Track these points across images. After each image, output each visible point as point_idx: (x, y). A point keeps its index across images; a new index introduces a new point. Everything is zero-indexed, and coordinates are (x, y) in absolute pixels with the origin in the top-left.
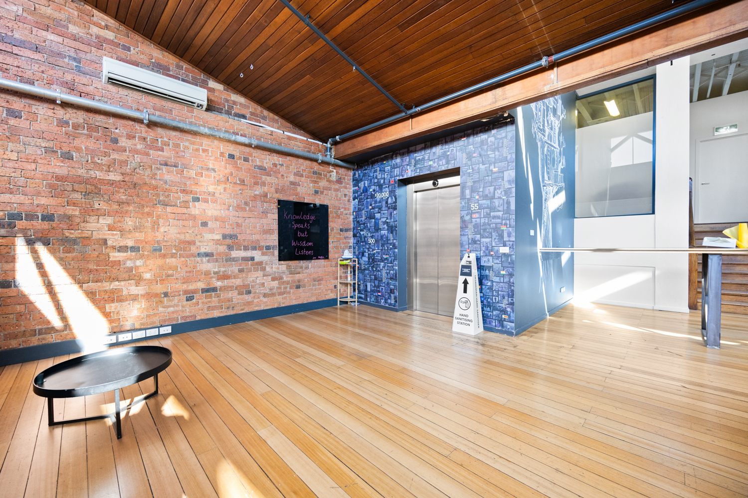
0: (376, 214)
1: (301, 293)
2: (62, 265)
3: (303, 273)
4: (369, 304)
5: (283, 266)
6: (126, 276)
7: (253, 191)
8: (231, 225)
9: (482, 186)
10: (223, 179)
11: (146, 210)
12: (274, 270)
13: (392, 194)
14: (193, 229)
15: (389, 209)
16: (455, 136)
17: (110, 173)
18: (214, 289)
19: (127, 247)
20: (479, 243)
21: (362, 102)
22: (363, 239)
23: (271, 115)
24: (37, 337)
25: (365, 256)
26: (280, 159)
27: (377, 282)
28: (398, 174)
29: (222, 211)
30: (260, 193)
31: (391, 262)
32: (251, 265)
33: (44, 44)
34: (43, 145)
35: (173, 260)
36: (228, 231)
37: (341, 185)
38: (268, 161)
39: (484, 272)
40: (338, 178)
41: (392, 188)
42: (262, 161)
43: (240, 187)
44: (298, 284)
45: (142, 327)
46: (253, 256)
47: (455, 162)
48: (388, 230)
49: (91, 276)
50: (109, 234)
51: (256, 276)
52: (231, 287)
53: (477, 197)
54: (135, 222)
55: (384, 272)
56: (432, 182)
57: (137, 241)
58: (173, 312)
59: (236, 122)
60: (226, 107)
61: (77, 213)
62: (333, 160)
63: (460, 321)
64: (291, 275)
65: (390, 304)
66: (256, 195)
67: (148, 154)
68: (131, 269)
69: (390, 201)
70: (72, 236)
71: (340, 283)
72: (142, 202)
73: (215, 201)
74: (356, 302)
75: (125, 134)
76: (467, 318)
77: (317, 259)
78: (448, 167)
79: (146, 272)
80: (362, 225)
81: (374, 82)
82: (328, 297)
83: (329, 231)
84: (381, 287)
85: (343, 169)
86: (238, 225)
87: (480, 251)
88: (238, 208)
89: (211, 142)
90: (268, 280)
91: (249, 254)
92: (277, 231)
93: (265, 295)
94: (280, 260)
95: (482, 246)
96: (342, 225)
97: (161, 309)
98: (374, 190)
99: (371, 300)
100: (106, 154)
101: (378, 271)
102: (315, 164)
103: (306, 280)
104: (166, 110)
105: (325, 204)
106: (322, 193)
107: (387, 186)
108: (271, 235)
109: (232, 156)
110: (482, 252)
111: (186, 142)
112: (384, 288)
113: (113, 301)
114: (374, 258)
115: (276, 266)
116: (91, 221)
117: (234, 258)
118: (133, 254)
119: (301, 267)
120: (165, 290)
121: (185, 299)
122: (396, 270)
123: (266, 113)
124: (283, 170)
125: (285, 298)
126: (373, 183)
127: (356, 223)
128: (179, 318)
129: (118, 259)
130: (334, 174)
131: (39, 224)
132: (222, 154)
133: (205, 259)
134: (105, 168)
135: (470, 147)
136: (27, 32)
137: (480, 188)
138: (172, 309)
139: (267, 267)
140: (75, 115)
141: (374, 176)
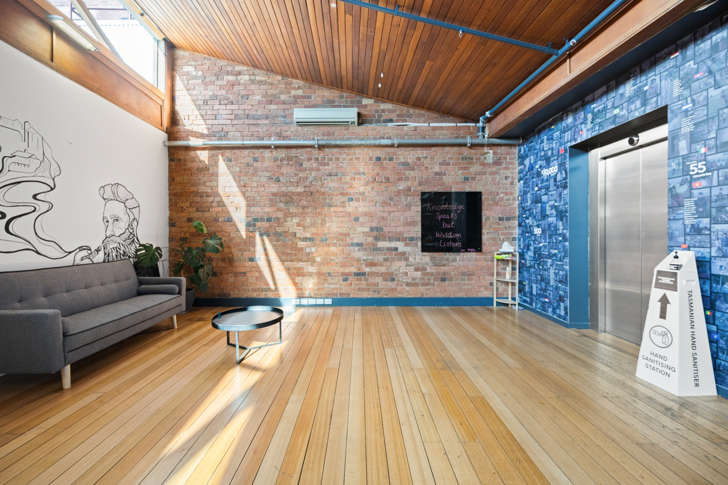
0: (542, 197)
1: (446, 286)
2: (274, 249)
3: (449, 266)
4: (534, 311)
5: (427, 257)
6: (305, 258)
7: (397, 187)
8: (378, 219)
9: (715, 128)
10: (371, 180)
11: (318, 211)
12: (417, 260)
13: (562, 167)
14: (348, 223)
15: (558, 188)
16: (658, 55)
17: (298, 187)
18: (364, 274)
19: (307, 238)
20: (708, 232)
21: (495, 64)
22: (528, 229)
23: (417, 111)
24: (264, 293)
25: (530, 251)
26: (424, 151)
27: (543, 284)
28: (570, 139)
29: (370, 208)
30: (404, 188)
31: (561, 259)
32: (395, 255)
33: (269, 113)
34: (267, 175)
35: (335, 248)
36: (374, 225)
37: (500, 167)
38: (411, 156)
39: (719, 287)
40: (495, 159)
41: (561, 160)
42: (406, 158)
43: (386, 185)
44: (443, 276)
45: (315, 296)
46: (397, 246)
47: (657, 100)
48: (556, 216)
49: (288, 257)
50: (297, 229)
51: (399, 265)
52: (376, 273)
53: (703, 150)
54: (311, 221)
55: (552, 271)
56: (628, 139)
57: (313, 234)
58: (334, 289)
59: (382, 128)
60: (376, 117)
61: (282, 216)
62: (486, 141)
63: (650, 363)
64: (435, 267)
65: (559, 316)
66: (399, 190)
67: (319, 170)
68: (309, 254)
69: (559, 178)
70: (279, 231)
71: (497, 281)
72: (316, 206)
73: (364, 200)
74: (517, 305)
75: (306, 159)
76: (665, 362)
77: (466, 251)
78: (645, 110)
79: (318, 257)
80: (527, 212)
81: (495, 35)
82: (480, 295)
83: (484, 221)
84: (548, 292)
85: (503, 148)
86: (383, 218)
87: (710, 248)
88: (384, 204)
89: (362, 150)
90: (411, 270)
91: (393, 244)
92: (420, 222)
93: (408, 284)
94: (423, 251)
95: (713, 237)
96: (501, 213)
97: (326, 285)
98: (541, 167)
99: (537, 306)
100: (296, 175)
101: (545, 270)
102: (464, 149)
103: (453, 273)
104: (331, 133)
105: (478, 190)
106: (473, 179)
107: (556, 157)
108: (414, 227)
109: (379, 159)
110: (714, 250)
111: (343, 155)
112: (551, 293)
113: (299, 275)
114: (540, 253)
115: (420, 257)
116: (288, 221)
117: (380, 248)
118: (310, 243)
119: (448, 260)
120: (329, 272)
121: (342, 280)
122: (566, 271)
123: (412, 111)
124: (426, 162)
125: (428, 289)
126: (539, 158)
127: (521, 209)
128: (338, 294)
129: (302, 246)
130: (490, 155)
131: (265, 224)
132: (371, 159)
133: (356, 248)
134: (295, 184)
135: (687, 65)
136: (263, 109)
137: (709, 132)
138: (333, 286)
139: (410, 257)
140: (281, 153)
141: (540, 148)
